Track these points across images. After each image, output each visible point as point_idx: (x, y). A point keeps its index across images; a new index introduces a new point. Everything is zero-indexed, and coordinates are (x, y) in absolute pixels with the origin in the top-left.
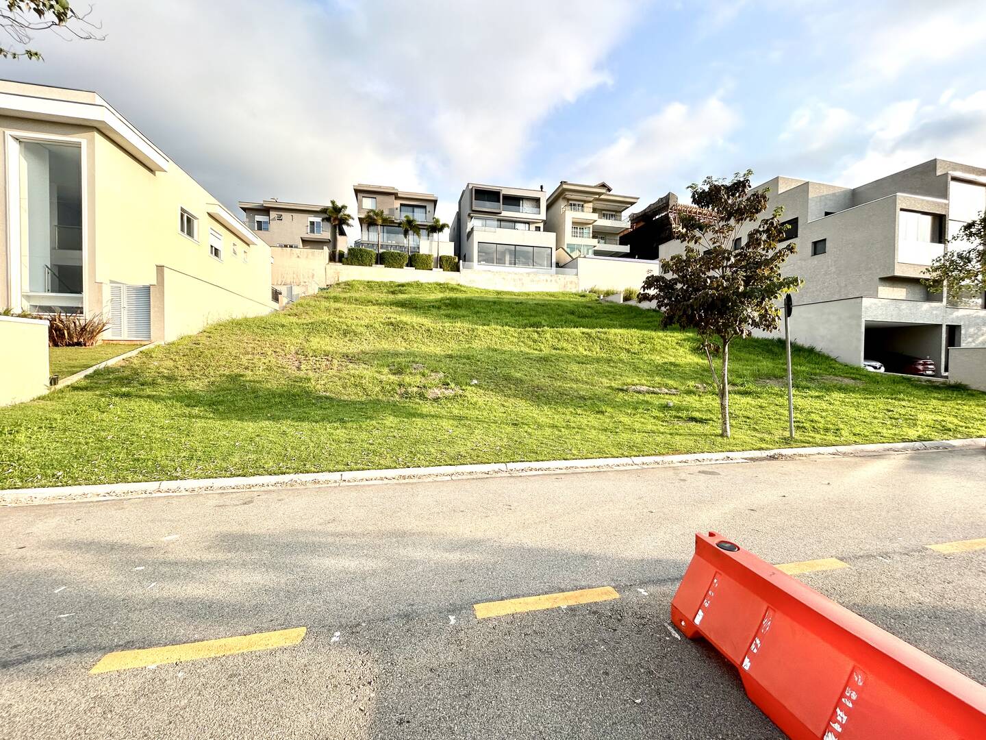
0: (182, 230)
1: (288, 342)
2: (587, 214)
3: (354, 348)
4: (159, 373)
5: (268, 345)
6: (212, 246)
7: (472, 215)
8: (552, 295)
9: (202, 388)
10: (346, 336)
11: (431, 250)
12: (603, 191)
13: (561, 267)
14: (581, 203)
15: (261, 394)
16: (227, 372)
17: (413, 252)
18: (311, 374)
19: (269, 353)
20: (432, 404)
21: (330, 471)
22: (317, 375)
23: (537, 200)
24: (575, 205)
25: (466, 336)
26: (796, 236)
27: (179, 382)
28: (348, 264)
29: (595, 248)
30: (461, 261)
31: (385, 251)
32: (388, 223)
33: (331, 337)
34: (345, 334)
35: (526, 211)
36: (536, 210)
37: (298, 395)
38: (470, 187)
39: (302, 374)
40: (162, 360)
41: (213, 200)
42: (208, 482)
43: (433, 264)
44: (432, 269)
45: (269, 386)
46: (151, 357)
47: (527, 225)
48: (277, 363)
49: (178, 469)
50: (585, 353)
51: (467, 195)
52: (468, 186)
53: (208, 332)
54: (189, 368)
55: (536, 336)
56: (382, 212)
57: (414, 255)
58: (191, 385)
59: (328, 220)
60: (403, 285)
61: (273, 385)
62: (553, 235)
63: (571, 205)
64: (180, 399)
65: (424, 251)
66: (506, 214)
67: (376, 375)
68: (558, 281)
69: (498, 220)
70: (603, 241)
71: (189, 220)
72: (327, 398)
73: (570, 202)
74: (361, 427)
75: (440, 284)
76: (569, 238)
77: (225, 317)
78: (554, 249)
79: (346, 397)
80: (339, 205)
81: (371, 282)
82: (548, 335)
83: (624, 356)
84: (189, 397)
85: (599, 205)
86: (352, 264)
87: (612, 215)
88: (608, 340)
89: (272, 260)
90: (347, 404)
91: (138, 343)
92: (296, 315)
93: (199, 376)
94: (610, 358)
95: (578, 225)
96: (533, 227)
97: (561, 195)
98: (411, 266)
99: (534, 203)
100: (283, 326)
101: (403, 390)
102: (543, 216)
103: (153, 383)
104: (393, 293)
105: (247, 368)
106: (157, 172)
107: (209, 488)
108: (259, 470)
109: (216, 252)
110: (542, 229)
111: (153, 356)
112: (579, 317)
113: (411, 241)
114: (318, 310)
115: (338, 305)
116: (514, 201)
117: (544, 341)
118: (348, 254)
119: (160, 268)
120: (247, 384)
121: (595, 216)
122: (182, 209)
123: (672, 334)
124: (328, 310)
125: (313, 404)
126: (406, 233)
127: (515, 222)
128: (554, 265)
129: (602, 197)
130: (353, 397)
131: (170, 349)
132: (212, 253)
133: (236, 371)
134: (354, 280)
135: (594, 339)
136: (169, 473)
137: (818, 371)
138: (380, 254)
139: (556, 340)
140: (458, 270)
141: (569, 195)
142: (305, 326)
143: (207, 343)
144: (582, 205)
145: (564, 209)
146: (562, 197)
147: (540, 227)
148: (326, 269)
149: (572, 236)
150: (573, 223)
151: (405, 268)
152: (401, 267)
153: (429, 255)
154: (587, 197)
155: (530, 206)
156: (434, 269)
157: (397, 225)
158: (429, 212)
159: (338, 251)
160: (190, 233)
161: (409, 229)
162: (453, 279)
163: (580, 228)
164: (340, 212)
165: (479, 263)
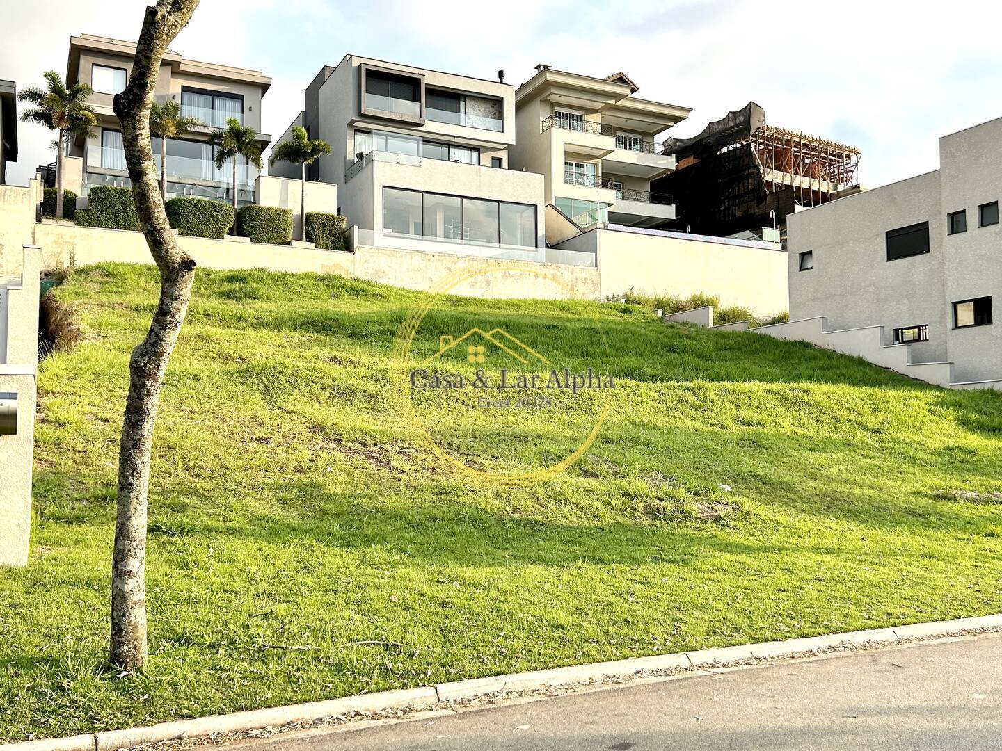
2: (590, 138)
7: (356, 124)
11: (284, 197)
12: (625, 91)
13: (558, 248)
14: (579, 113)
17: (244, 202)
23: (496, 102)
28: (91, 225)
29: (611, 209)
30: (354, 228)
35: (472, 124)
36: (494, 123)
38: (355, 64)
43: (291, 231)
44: (289, 244)
47: (475, 154)
51: (347, 78)
52: (350, 60)
57: (248, 209)
62: (531, 178)
63: (558, 115)
65: (269, 200)
66: (433, 127)
70: (627, 195)
73: (558, 109)
76: (558, 184)
78: (541, 210)
85: (615, 119)
86: (99, 225)
87: (636, 142)
95: (576, 158)
96: (486, 158)
98: (242, 234)
99: (488, 108)
102: (509, 137)
110: (505, 164)
116: (447, 98)
118: (91, 199)
121: (609, 142)
127: (449, 145)
128: (542, 243)
129: (622, 103)
140: (351, 248)
141: (556, 95)
144: (581, 117)
145: (546, 124)
146: (540, 98)
147: (500, 160)
148: (33, 233)
149: (566, 182)
150: (567, 154)
151: (227, 237)
152: (219, 236)
153: (283, 211)
154: (591, 101)
155: (480, 113)
156: (295, 243)
157: (206, 139)
158: (250, 109)
159: (62, 193)
161: (236, 149)
162: (337, 266)
163: (577, 165)
164: (72, 101)
165: (385, 233)
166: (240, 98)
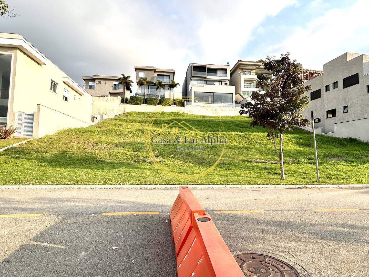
0: (51, 89)
1: (92, 138)
2: (252, 76)
3: (120, 141)
4: (32, 150)
5: (82, 139)
6: (64, 96)
7: (192, 78)
8: (232, 117)
9: (49, 156)
10: (119, 136)
11: (170, 96)
13: (238, 103)
15: (72, 159)
16: (61, 150)
17: (161, 97)
18: (97, 151)
19: (81, 143)
20: (147, 164)
21: (87, 185)
23: (226, 70)
24: (246, 71)
26: (358, 83)
27: (40, 153)
28: (130, 104)
30: (185, 101)
31: (148, 97)
32: (150, 84)
33: (112, 136)
34: (118, 135)
35: (220, 76)
36: (224, 75)
37: (88, 160)
38: (191, 65)
39: (93, 151)
40: (35, 145)
41: (66, 76)
42: (38, 186)
43: (171, 103)
44: (170, 106)
45: (77, 155)
46: (31, 143)
47: (220, 83)
48: (83, 147)
49: (28, 182)
50: (236, 144)
51: (190, 68)
52: (190, 65)
53: (57, 134)
56: (146, 79)
57: (162, 99)
58: (44, 155)
59: (121, 83)
61: (79, 156)
62: (233, 87)
63: (244, 72)
64: (37, 160)
65: (167, 96)
66: (209, 77)
67: (126, 152)
68: (236, 110)
69: (205, 81)
70: (262, 89)
71: (55, 85)
72: (101, 161)
73: (244, 70)
74: (109, 172)
75: (174, 113)
76: (242, 88)
77: (66, 127)
78: (234, 94)
79: (109, 161)
80: (126, 76)
81: (140, 112)
83: (257, 146)
84: (42, 159)
86: (131, 104)
88: (250, 137)
89: (92, 102)
90: (109, 164)
91: (27, 138)
92: (100, 127)
93: (48, 151)
94: (249, 147)
96: (223, 83)
97: (238, 67)
98: (160, 104)
99: (224, 71)
100: (91, 131)
101: (136, 158)
102: (229, 77)
103: (30, 153)
105: (69, 148)
106: (42, 65)
109: (66, 99)
110: (228, 84)
111: (32, 143)
112: (241, 128)
113: (161, 92)
114: (110, 125)
115: (120, 123)
116: (213, 71)
118: (130, 99)
119: (39, 105)
120: (68, 155)
122: (52, 80)
123: (286, 135)
124: (115, 125)
125: (94, 163)
126: (158, 88)
127: (214, 81)
128: (234, 102)
129: (261, 67)
130: (112, 161)
131: (40, 141)
132: (64, 99)
133: (64, 150)
134: (132, 112)
135: (242, 137)
136: (24, 183)
137: (365, 154)
138: (145, 99)
140: (184, 106)
141: (242, 67)
142: (101, 132)
143: (56, 138)
144: (250, 71)
145: (240, 74)
146: (239, 68)
147: (227, 83)
148: (119, 106)
149: (245, 87)
150: (245, 80)
151: (157, 105)
152: (155, 105)
153: (169, 99)
154: (252, 67)
155: (221, 73)
156: (172, 106)
157: (154, 85)
158: (171, 78)
159: (125, 98)
160: (55, 91)
161: (160, 86)
162: (181, 110)
163: (249, 83)
164: (127, 79)
165: (195, 102)
166: (169, 76)
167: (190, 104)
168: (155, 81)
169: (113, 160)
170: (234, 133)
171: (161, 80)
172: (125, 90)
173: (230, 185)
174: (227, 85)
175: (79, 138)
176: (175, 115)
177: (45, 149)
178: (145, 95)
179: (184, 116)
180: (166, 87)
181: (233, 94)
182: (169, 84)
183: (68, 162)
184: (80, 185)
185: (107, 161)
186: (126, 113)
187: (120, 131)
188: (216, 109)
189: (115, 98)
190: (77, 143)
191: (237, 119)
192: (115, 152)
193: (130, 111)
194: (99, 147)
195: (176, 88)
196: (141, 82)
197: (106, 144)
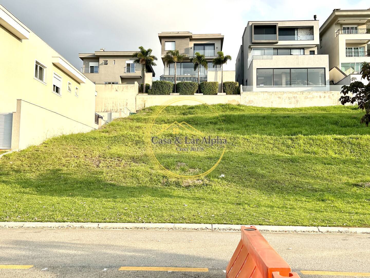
0: (36, 76)
1: (96, 149)
2: (361, 35)
3: (140, 153)
4: (12, 168)
5: (82, 151)
6: (54, 86)
7: (252, 47)
9: (34, 177)
10: (137, 145)
11: (216, 77)
13: (336, 84)
14: (356, 26)
15: (69, 181)
16: (51, 168)
17: (202, 81)
18: (105, 170)
19: (81, 156)
20: (183, 190)
21: (92, 222)
22: (108, 170)
23: (311, 29)
25: (229, 143)
27: (22, 173)
28: (152, 94)
30: (241, 85)
31: (180, 82)
32: (183, 60)
33: (127, 146)
35: (301, 39)
36: (309, 37)
37: (93, 183)
38: (250, 24)
39: (98, 170)
40: (15, 160)
41: (57, 54)
43: (217, 89)
44: (217, 94)
45: (75, 177)
46: (9, 159)
47: (302, 51)
48: (85, 163)
50: (334, 156)
51: (248, 30)
52: (248, 24)
53: (45, 144)
54: (30, 165)
55: (290, 142)
56: (178, 52)
57: (203, 83)
58: (28, 175)
59: (137, 61)
60: (192, 108)
61: (78, 176)
62: (326, 57)
63: (344, 29)
64: (20, 183)
65: (210, 79)
67: (149, 170)
68: (332, 96)
71: (41, 69)
72: (111, 184)
73: (344, 26)
74: (125, 201)
75: (223, 105)
76: (343, 58)
77: (58, 134)
78: (327, 69)
79: (124, 184)
80: (146, 49)
82: (301, 142)
84: (25, 183)
86: (155, 94)
88: (359, 144)
89: (96, 94)
90: (124, 189)
91: (4, 150)
93: (34, 170)
94: (358, 160)
96: (307, 52)
97: (334, 21)
98: (200, 92)
99: (308, 31)
100: (95, 139)
101: (165, 180)
102: (317, 41)
103: (8, 174)
104: (184, 114)
105: (64, 166)
106: (23, 40)
107: (21, 227)
108: (51, 219)
109: (57, 89)
110: (316, 53)
111: (11, 158)
112: (341, 127)
113: (201, 72)
114: (124, 128)
116: (289, 31)
117: (296, 146)
118: (153, 85)
119: (19, 101)
120: (62, 176)
122: (37, 62)
124: (131, 128)
125: (101, 188)
126: (196, 67)
127: (291, 49)
128: (328, 83)
130: (129, 185)
131: (22, 154)
132: (54, 90)
133: (57, 168)
134: (155, 106)
135: (345, 143)
136: (2, 219)
138: (176, 85)
139: (308, 146)
140: (239, 93)
141: (341, 21)
142: (110, 139)
143: (44, 150)
144: (356, 28)
145: (337, 33)
146: (335, 23)
147: (314, 51)
148: (136, 98)
149: (347, 56)
150: (347, 44)
151: (195, 94)
152: (192, 94)
153: (215, 83)
154: (360, 20)
155: (303, 34)
156: (218, 94)
157: (189, 61)
158: (217, 48)
159: (145, 85)
160: (41, 78)
161: (199, 63)
162: (234, 101)
163: (354, 48)
164: (147, 55)
165: (258, 86)
167: (250, 90)
168: (191, 54)
169: (129, 183)
170: (330, 137)
171: (201, 52)
172: (145, 72)
173: (326, 226)
174: (314, 54)
175: (77, 149)
176: (225, 109)
177: (29, 166)
178: (175, 79)
179: (240, 110)
180: (209, 63)
181: (325, 68)
182: (215, 58)
183: (62, 186)
184: (82, 222)
185: (121, 185)
186: (147, 108)
187: (139, 138)
188: (295, 95)
189: (130, 86)
190: (75, 157)
191: (334, 112)
192: (132, 171)
193: (152, 106)
194: (107, 163)
195: (225, 64)
196: (169, 58)
197: (118, 159)
